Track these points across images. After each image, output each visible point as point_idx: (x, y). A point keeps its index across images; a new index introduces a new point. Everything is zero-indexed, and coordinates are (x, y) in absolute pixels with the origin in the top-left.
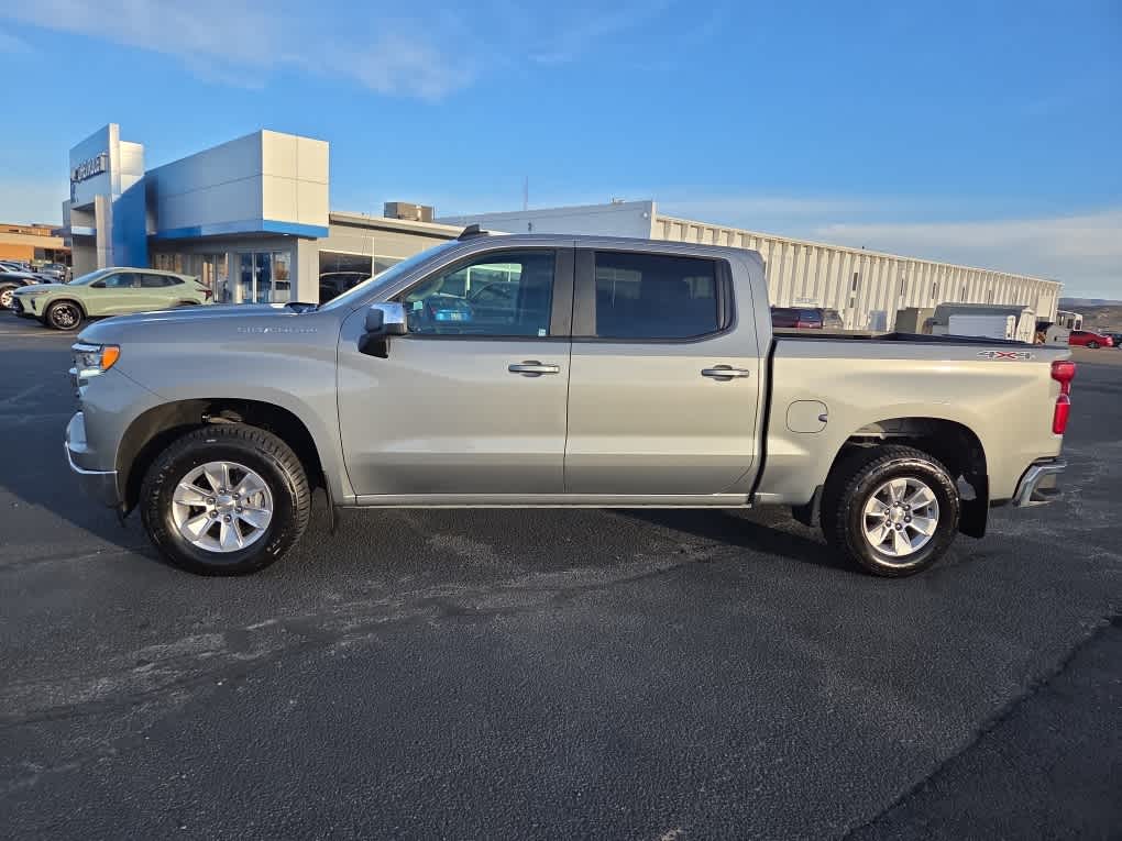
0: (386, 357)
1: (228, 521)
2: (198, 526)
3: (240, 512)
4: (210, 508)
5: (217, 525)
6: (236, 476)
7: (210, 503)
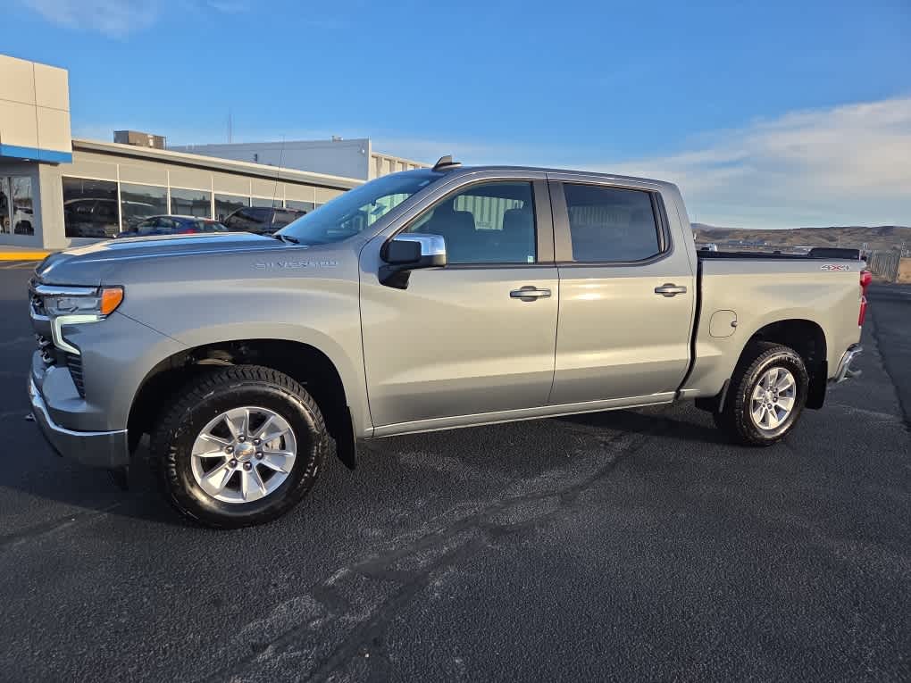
0: (405, 288)
1: (248, 469)
2: (218, 479)
3: (260, 458)
4: (229, 457)
5: (237, 475)
6: (257, 422)
7: (230, 452)
